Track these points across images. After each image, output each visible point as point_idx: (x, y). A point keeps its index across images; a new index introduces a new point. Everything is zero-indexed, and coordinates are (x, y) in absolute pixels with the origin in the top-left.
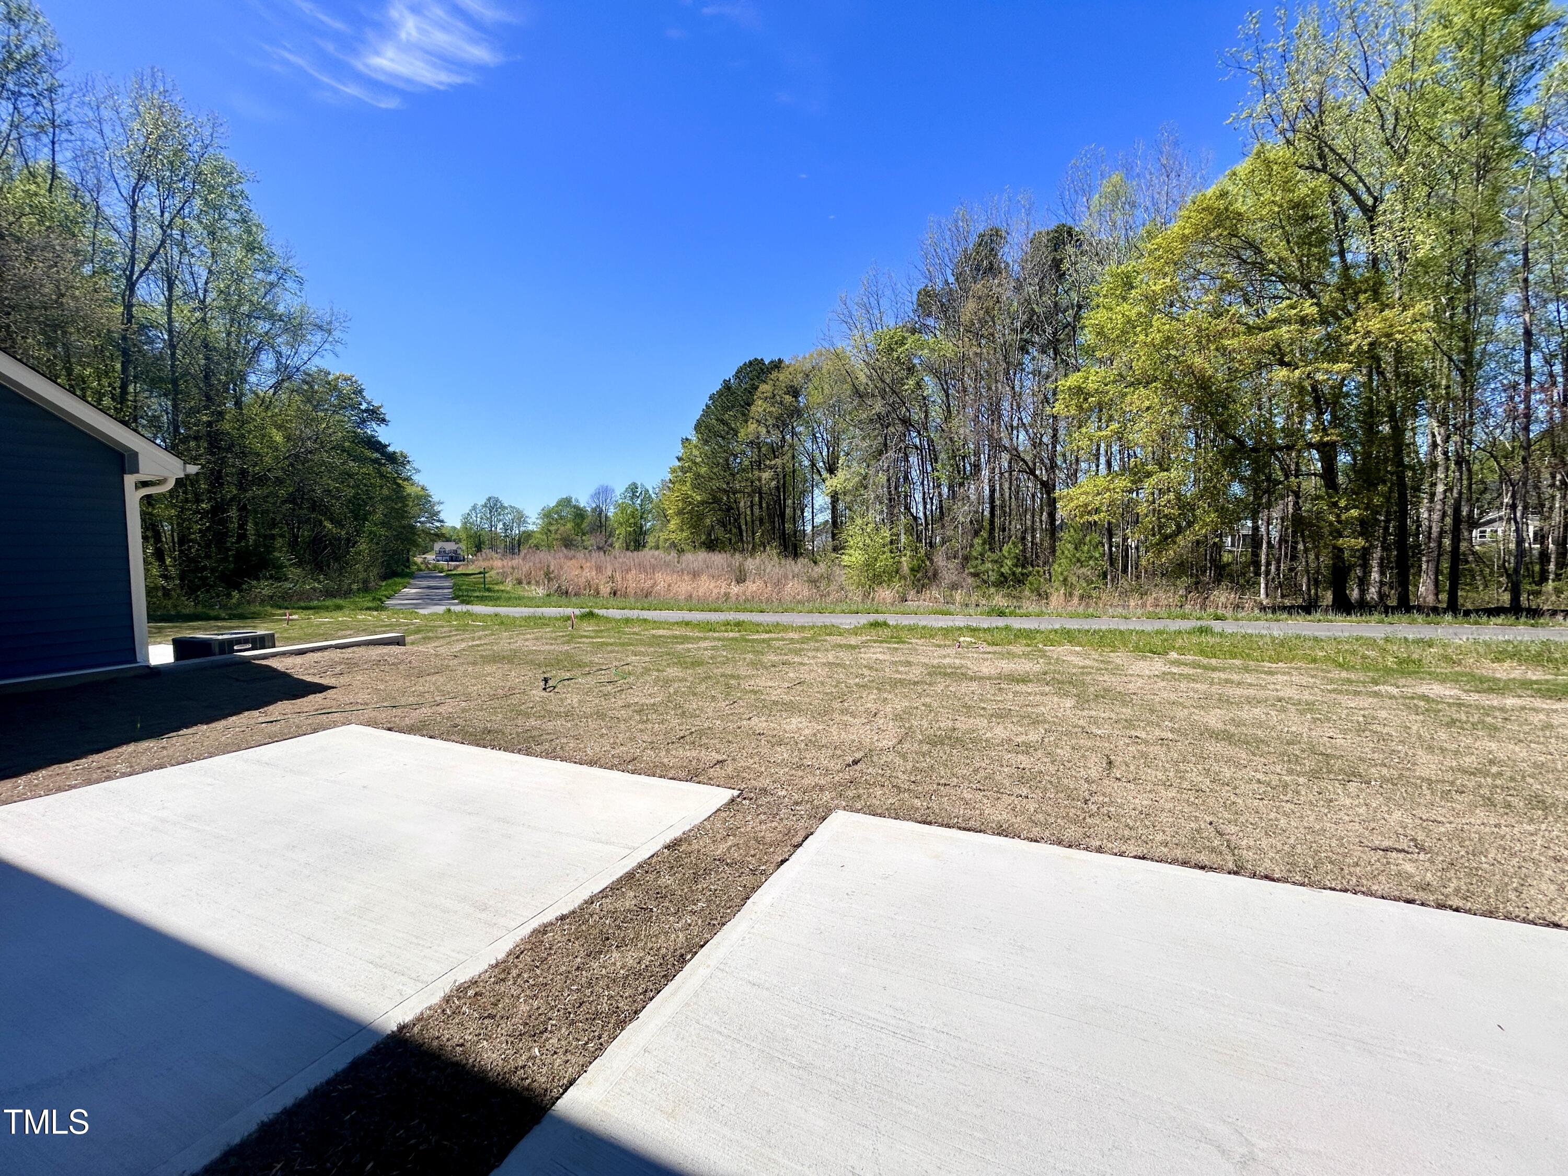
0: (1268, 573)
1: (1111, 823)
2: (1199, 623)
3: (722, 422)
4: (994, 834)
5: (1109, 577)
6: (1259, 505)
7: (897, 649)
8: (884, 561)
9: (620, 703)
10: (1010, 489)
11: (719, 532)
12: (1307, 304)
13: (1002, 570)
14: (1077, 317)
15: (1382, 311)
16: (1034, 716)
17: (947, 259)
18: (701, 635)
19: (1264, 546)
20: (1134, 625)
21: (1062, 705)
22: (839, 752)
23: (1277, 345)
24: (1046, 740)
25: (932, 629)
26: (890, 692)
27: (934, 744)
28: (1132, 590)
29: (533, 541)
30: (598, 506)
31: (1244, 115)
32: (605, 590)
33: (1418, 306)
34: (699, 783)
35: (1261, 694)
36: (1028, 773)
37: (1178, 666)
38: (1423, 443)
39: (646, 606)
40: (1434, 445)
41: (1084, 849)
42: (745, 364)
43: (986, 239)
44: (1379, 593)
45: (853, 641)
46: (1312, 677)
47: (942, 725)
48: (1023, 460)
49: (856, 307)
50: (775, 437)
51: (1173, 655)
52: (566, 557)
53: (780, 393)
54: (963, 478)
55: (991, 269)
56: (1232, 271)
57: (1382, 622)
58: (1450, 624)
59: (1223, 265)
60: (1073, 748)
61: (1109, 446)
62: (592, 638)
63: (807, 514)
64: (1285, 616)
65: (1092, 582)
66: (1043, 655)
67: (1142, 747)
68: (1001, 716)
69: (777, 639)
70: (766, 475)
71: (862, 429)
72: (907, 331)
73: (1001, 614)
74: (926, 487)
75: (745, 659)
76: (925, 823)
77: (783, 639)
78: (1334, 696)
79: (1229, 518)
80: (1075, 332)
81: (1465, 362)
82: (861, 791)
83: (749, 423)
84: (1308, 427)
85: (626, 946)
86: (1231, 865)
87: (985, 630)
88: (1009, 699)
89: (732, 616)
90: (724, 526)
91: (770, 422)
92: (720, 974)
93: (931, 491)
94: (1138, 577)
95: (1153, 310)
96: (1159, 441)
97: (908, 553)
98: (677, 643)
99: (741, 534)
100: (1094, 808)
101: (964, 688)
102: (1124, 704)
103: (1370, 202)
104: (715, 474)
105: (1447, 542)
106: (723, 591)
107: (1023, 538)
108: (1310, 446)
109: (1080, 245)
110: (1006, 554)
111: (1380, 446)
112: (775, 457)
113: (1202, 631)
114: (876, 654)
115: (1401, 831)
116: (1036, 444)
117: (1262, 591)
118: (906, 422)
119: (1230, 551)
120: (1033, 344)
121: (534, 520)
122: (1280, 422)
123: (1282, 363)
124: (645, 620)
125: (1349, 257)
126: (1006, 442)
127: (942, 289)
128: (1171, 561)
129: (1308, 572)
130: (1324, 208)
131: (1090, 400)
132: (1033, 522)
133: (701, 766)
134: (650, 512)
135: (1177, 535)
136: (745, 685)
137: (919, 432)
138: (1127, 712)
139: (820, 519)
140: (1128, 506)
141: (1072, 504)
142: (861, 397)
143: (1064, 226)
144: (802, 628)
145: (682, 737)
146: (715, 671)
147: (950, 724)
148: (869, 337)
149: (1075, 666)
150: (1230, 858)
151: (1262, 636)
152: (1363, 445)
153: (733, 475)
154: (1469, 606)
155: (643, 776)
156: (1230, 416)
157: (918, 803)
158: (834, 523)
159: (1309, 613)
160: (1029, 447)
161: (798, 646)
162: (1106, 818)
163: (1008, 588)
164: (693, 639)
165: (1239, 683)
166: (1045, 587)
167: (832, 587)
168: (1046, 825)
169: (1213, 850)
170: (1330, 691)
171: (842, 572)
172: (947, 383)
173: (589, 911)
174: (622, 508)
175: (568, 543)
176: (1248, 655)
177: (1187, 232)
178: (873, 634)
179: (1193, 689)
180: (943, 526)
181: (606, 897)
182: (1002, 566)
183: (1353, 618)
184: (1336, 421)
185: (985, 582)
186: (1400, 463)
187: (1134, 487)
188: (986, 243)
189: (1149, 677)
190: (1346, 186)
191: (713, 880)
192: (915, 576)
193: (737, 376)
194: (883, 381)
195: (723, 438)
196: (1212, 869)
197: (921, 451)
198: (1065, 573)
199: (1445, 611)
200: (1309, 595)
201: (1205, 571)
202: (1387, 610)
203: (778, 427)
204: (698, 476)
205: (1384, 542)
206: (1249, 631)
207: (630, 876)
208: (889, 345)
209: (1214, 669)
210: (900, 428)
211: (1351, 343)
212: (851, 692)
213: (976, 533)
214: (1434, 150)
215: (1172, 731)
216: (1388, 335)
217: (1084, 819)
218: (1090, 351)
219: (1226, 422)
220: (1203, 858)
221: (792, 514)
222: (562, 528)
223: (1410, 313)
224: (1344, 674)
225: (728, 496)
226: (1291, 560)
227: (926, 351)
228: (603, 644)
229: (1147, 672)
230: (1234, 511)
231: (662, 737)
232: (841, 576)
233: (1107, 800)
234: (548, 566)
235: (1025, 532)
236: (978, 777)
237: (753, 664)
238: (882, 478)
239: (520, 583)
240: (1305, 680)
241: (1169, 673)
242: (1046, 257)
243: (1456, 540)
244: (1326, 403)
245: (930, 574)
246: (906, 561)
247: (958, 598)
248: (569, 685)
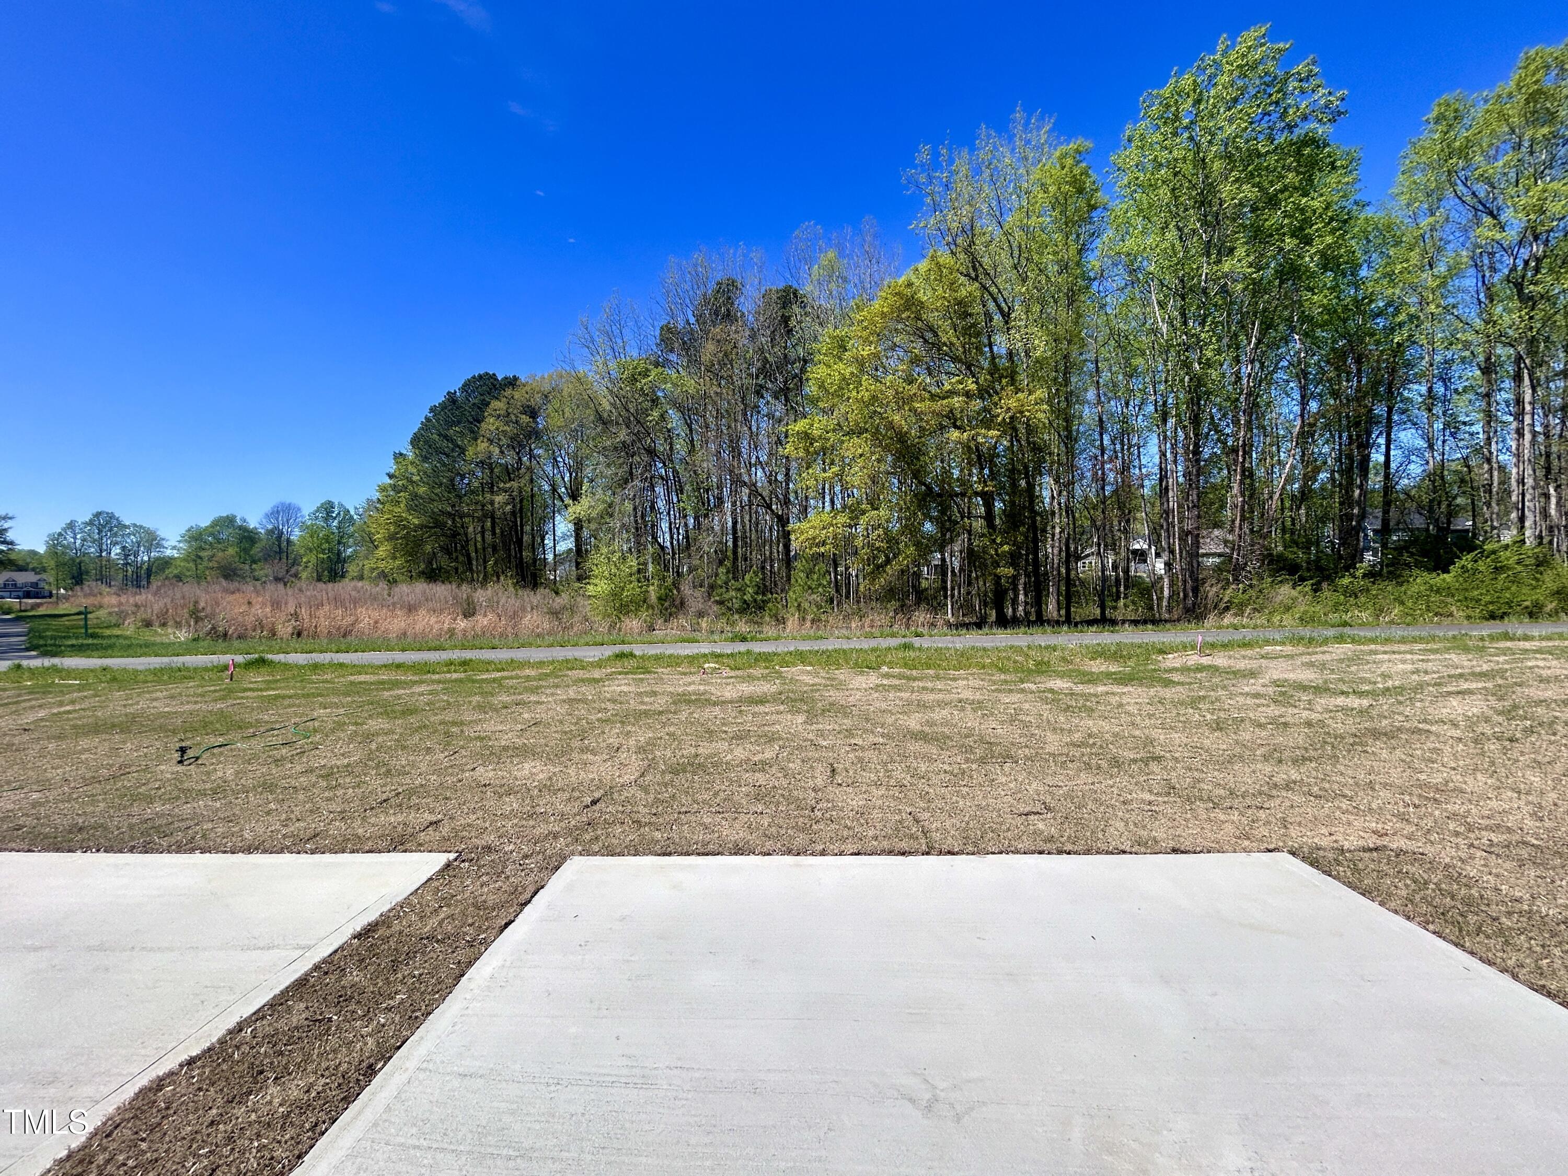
0: (953, 596)
1: (833, 826)
2: (904, 640)
3: (446, 437)
4: (731, 854)
5: (836, 603)
6: (944, 540)
7: (642, 680)
8: (632, 590)
9: (299, 768)
10: (750, 521)
11: (443, 561)
12: (970, 382)
13: (745, 597)
14: (803, 370)
15: (1016, 393)
16: (770, 734)
17: (688, 301)
18: (416, 678)
19: (949, 574)
20: (855, 644)
21: (794, 722)
22: (577, 794)
23: (951, 411)
24: (780, 756)
25: (678, 657)
26: (634, 725)
27: (676, 773)
28: (853, 614)
29: (172, 571)
30: (277, 528)
31: (921, 225)
32: (285, 630)
33: (1038, 392)
34: (405, 851)
35: (948, 697)
36: (764, 790)
37: (888, 679)
38: (1046, 494)
39: (343, 647)
40: (1053, 497)
41: (810, 854)
42: (474, 377)
43: (723, 286)
44: (1025, 610)
45: (597, 674)
46: (982, 680)
47: (685, 752)
48: (761, 495)
49: (598, 333)
50: (510, 458)
51: (885, 669)
52: (226, 591)
53: (515, 412)
54: (707, 509)
55: (728, 315)
56: (918, 348)
57: (1026, 633)
58: (1066, 632)
59: (912, 342)
60: (803, 761)
61: (832, 487)
62: (261, 690)
63: (548, 542)
64: (964, 631)
65: (821, 608)
66: (780, 675)
67: (859, 754)
68: (740, 737)
69: (511, 678)
70: (499, 499)
71: (606, 456)
72: (651, 363)
73: (744, 640)
74: (672, 516)
75: (470, 702)
76: (664, 854)
77: (517, 677)
78: (996, 694)
79: (923, 549)
80: (801, 383)
81: (1067, 437)
82: (599, 832)
83: (479, 441)
84: (975, 479)
85: (290, 1074)
86: (924, 847)
87: (728, 656)
88: (748, 721)
89: (456, 655)
90: (449, 553)
91: (504, 441)
92: (422, 1076)
93: (677, 521)
94: (858, 602)
95: (862, 371)
96: (870, 482)
97: (656, 582)
98: (384, 689)
99: (470, 563)
100: (819, 814)
101: (707, 713)
102: (846, 715)
103: (1006, 310)
104: (437, 495)
105: (1063, 571)
106: (446, 626)
107: (763, 568)
108: (977, 494)
109: (805, 307)
110: (748, 583)
111: (1020, 497)
112: (510, 480)
113: (907, 647)
114: (622, 686)
115: (1036, 797)
116: (771, 479)
117: (949, 611)
118: (651, 452)
119: (927, 579)
120: (767, 389)
121: (173, 543)
122: (956, 473)
123: (956, 427)
124: (341, 665)
125: (995, 348)
126: (746, 479)
127: (684, 328)
128: (883, 588)
129: (979, 595)
130: (977, 309)
131: (815, 445)
132: (771, 553)
133: (410, 830)
134: (351, 536)
135: (886, 565)
136: (469, 732)
137: (664, 464)
138: (848, 722)
139: (562, 547)
140: (849, 540)
141: (803, 537)
142: (604, 423)
143: (791, 287)
144: (541, 664)
145: (385, 801)
146: (432, 719)
147: (693, 751)
148: (612, 365)
149: (806, 684)
150: (923, 841)
151: (948, 649)
152: (1009, 495)
153: (460, 497)
154: (1078, 619)
155: (327, 855)
156: (921, 466)
157: (658, 835)
158: (579, 551)
159: (980, 628)
160: (766, 484)
161: (535, 683)
162: (829, 822)
163: (751, 614)
164: (405, 683)
165: (932, 690)
166: (782, 613)
167: (576, 619)
168: (778, 837)
169: (911, 836)
170: (993, 691)
171: (586, 603)
172: (690, 418)
173: (234, 1043)
174: (312, 531)
175: (229, 573)
176: (939, 666)
177: (885, 310)
178: (618, 666)
179: (898, 697)
180: (690, 556)
181: (263, 1017)
182: (745, 594)
183: (1009, 631)
184: (993, 476)
185: (729, 609)
186: (1033, 510)
187: (852, 522)
188: (724, 291)
189: (866, 690)
190: (991, 294)
191: (417, 964)
192: (662, 605)
193: (466, 387)
194: (627, 410)
195: (448, 456)
196: (910, 854)
197: (667, 482)
198: (799, 600)
199: (1063, 623)
200: (981, 613)
201: (909, 596)
202: (1030, 624)
203: (514, 448)
204: (415, 496)
205: (1025, 571)
206: (940, 645)
207: (301, 983)
208: (633, 376)
209: (915, 679)
210: (646, 458)
211: (998, 416)
212: (592, 729)
213: (721, 563)
214: (1043, 278)
215: (883, 736)
216: (1021, 412)
217: (811, 826)
218: (814, 401)
219: (919, 471)
220: (904, 845)
221: (530, 541)
222: (220, 554)
223: (1032, 397)
224: (1003, 677)
225: (454, 520)
226: (968, 586)
227: (669, 385)
228: (276, 697)
229: (864, 686)
230: (927, 545)
231: (357, 803)
232: (585, 606)
233: (830, 805)
234: (196, 602)
235: (764, 562)
236: (717, 801)
237: (481, 708)
238: (628, 506)
239: (148, 624)
240: (978, 683)
241: (881, 685)
242: (776, 313)
243: (1068, 570)
244: (985, 460)
245: (677, 602)
246: (654, 590)
247: (704, 625)
248: (221, 753)
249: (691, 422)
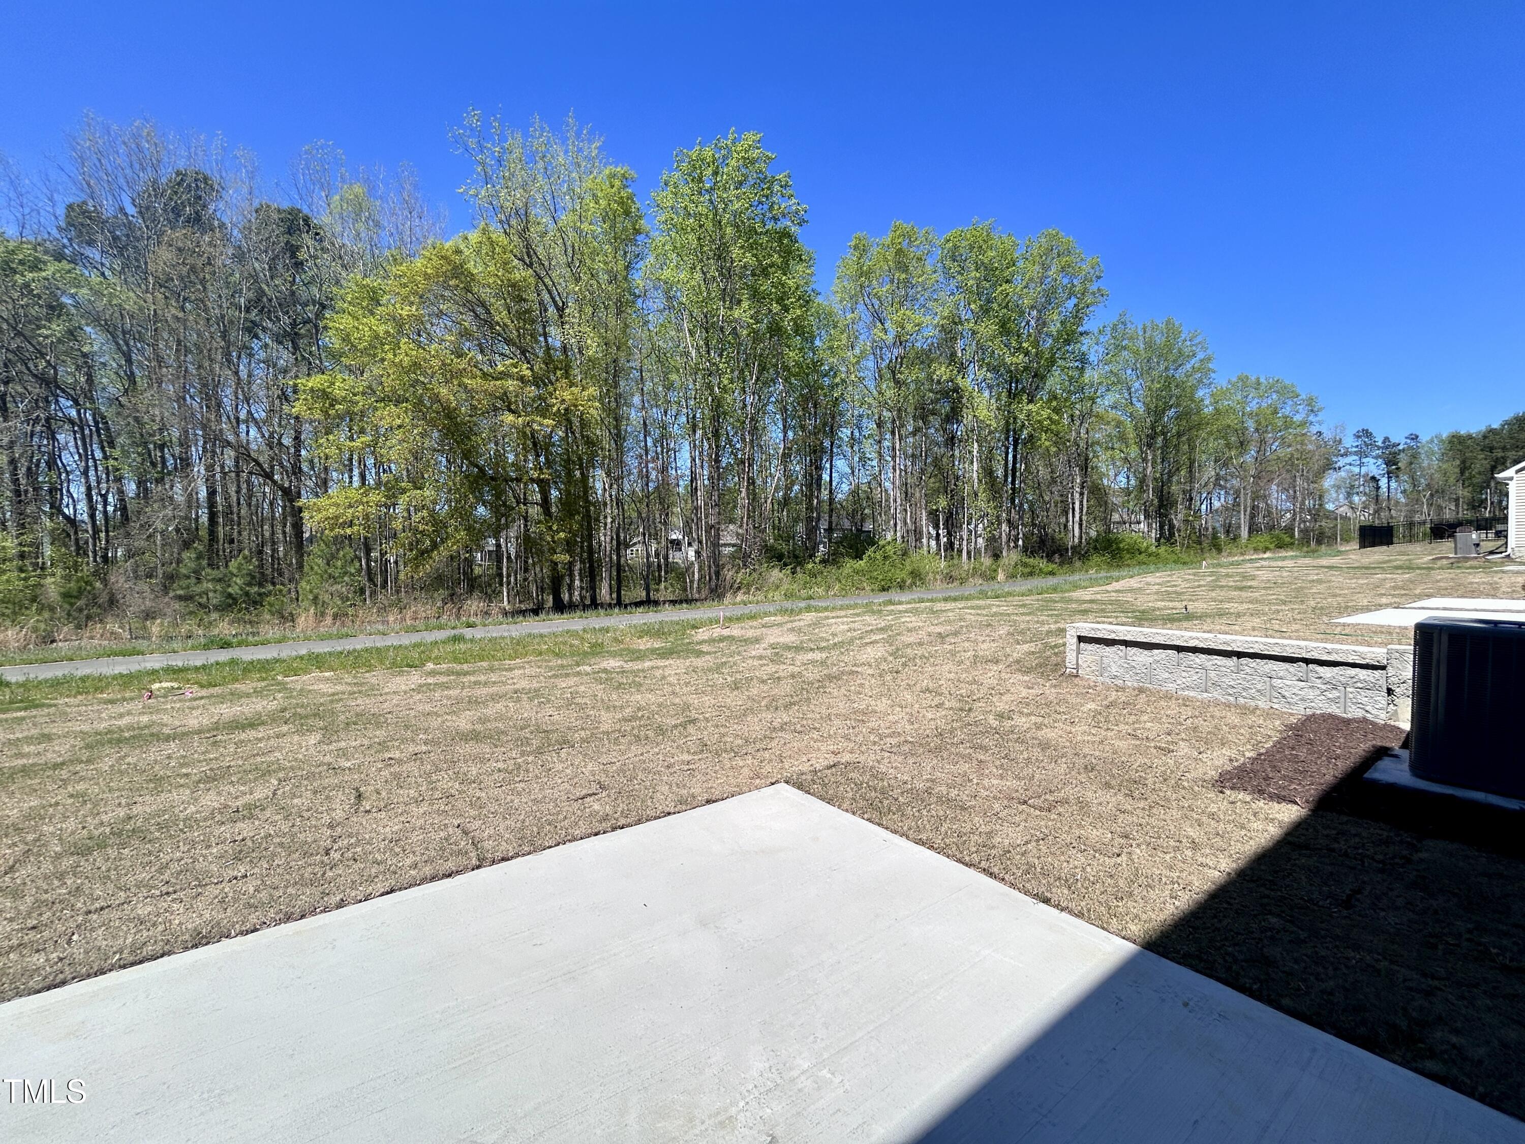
0: (509, 583)
1: (356, 866)
2: (453, 632)
4: (186, 949)
5: (367, 593)
6: (499, 526)
10: (238, 492)
12: (524, 367)
13: (230, 590)
14: (319, 315)
15: (571, 387)
16: (264, 767)
17: (122, 181)
19: (505, 560)
20: (392, 640)
21: (304, 744)
23: (505, 393)
24: (279, 792)
25: (99, 678)
27: (84, 852)
28: (391, 605)
31: (472, 193)
33: (590, 390)
35: (503, 689)
36: (249, 843)
37: (434, 676)
38: (599, 485)
40: (605, 489)
43: (188, 180)
44: (580, 595)
46: (539, 667)
47: (105, 818)
48: (255, 460)
51: (430, 666)
54: (161, 472)
55: (197, 220)
56: (468, 321)
57: (581, 617)
58: (617, 615)
59: (461, 313)
60: (315, 792)
61: (362, 459)
64: (521, 618)
65: (348, 600)
66: (283, 687)
67: (395, 769)
68: (213, 778)
72: (46, 252)
73: (226, 645)
74: (92, 478)
78: (553, 680)
79: (476, 534)
80: (317, 331)
81: (616, 435)
84: (530, 465)
86: (474, 861)
87: (197, 669)
88: (227, 754)
93: (103, 486)
94: (398, 592)
95: (400, 332)
96: (411, 458)
97: (59, 572)
100: (336, 856)
101: (153, 753)
102: (378, 725)
103: (560, 304)
105: (614, 557)
107: (260, 552)
108: (532, 480)
109: (321, 240)
110: (235, 571)
111: (575, 486)
113: (457, 639)
115: (592, 778)
116: (272, 442)
117: (505, 599)
118: (48, 382)
119: (480, 565)
120: (264, 329)
122: (511, 458)
123: (510, 410)
125: (550, 340)
126: (230, 438)
127: (115, 217)
128: (428, 575)
129: (536, 582)
130: (532, 296)
131: (337, 407)
132: (273, 534)
135: (432, 550)
137: (76, 402)
138: (381, 734)
140: (383, 523)
141: (320, 516)
143: (299, 210)
147: (122, 812)
149: (323, 695)
150: (473, 854)
151: (503, 638)
152: (564, 484)
154: (627, 602)
156: (472, 446)
159: (537, 614)
160: (264, 447)
162: (351, 863)
163: (240, 611)
165: (485, 683)
166: (290, 608)
168: (270, 904)
169: (459, 852)
170: (550, 677)
172: (127, 344)
176: (493, 657)
177: (429, 271)
179: (446, 696)
180: (127, 535)
182: (229, 586)
183: (565, 616)
184: (548, 464)
185: (202, 606)
186: (587, 501)
187: (388, 502)
188: (189, 185)
189: (405, 692)
190: (545, 285)
192: (72, 604)
196: (458, 872)
197: (82, 429)
198: (315, 591)
199: (615, 605)
200: (537, 600)
201: (460, 584)
202: (585, 608)
205: (581, 558)
206: (494, 635)
209: (466, 674)
210: (37, 389)
211: (553, 406)
213: (187, 545)
214: (594, 283)
215: (426, 743)
216: (575, 406)
217: (324, 874)
218: (336, 356)
219: (469, 451)
220: (451, 865)
223: (585, 393)
224: (559, 662)
226: (525, 572)
227: (84, 291)
229: (403, 687)
230: (480, 530)
233: (353, 841)
235: (262, 544)
236: (165, 877)
240: (534, 671)
241: (425, 685)
242: (278, 237)
243: (619, 556)
244: (541, 448)
245: (103, 599)
246: (54, 583)
247: (155, 629)
249: (130, 350)
